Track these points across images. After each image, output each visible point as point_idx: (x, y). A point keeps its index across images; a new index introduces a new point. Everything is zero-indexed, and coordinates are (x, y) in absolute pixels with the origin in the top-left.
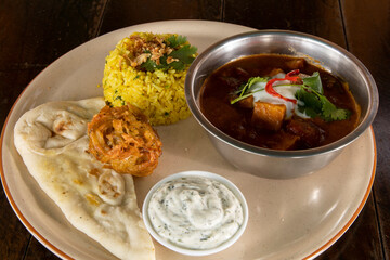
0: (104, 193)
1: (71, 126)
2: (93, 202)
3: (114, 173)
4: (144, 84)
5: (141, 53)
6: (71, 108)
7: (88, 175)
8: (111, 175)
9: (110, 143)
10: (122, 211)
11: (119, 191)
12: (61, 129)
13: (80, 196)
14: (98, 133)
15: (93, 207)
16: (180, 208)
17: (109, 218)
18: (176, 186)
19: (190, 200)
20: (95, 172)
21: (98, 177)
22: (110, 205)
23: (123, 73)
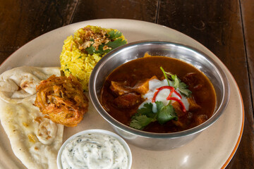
0: (40, 135)
1: (32, 85)
2: (31, 140)
3: (51, 122)
4: (84, 63)
5: (88, 40)
6: (35, 73)
7: (34, 121)
8: (49, 123)
9: (49, 102)
10: (49, 149)
11: (50, 135)
12: (25, 86)
13: (24, 135)
14: (42, 93)
15: (31, 144)
16: (83, 156)
17: (39, 153)
18: (83, 140)
19: (90, 151)
20: (39, 119)
21: (40, 122)
22: (42, 144)
23: (72, 53)
